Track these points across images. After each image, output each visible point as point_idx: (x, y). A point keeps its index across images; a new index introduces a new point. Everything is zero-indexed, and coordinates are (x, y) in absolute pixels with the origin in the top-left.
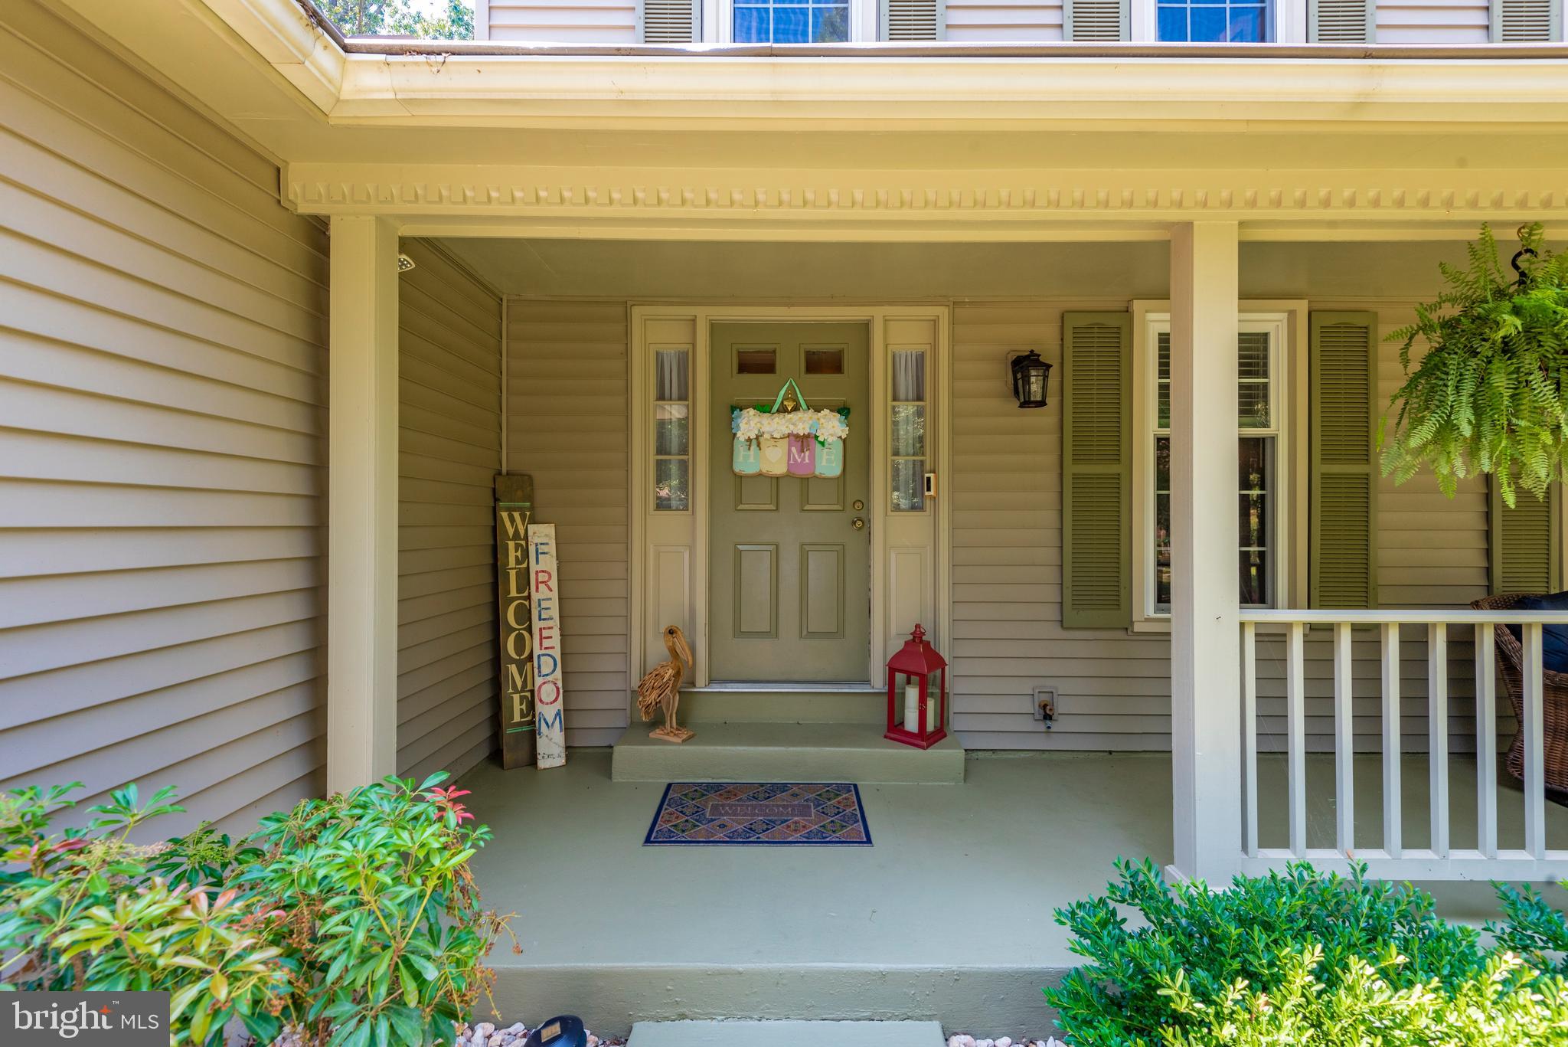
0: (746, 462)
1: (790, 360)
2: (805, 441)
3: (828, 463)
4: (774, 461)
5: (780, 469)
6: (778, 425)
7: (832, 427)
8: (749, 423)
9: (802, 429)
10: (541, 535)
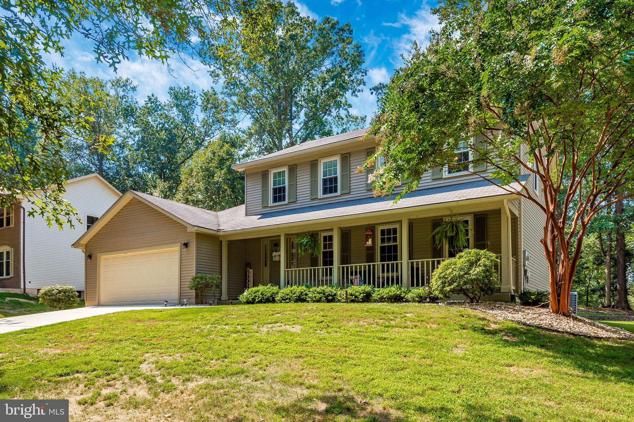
0: (274, 259)
5: (278, 260)
6: (277, 254)
8: (274, 254)
9: (279, 254)
10: (251, 271)
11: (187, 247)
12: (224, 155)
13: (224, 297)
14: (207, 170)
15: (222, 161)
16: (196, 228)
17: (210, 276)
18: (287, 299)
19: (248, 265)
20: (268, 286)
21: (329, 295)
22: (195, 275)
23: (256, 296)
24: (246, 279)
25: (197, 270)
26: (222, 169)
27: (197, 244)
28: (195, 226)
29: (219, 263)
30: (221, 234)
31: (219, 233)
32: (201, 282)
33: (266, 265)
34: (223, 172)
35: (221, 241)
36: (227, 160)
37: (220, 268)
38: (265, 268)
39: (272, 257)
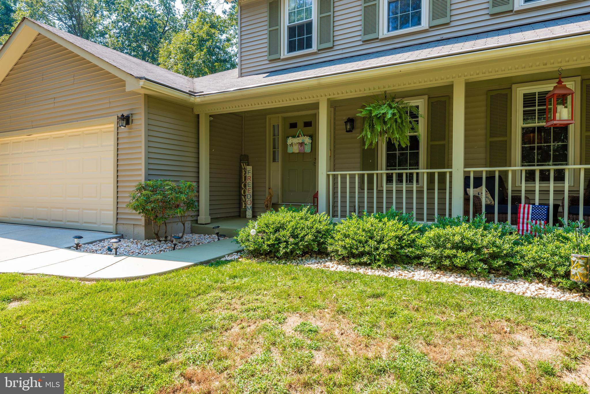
0: (290, 150)
1: (300, 124)
2: (302, 144)
3: (308, 149)
4: (295, 149)
5: (297, 151)
6: (296, 140)
7: (307, 140)
8: (290, 141)
9: (300, 141)
10: (249, 168)
11: (128, 123)
12: (204, 36)
13: (204, 217)
14: (186, 51)
15: (202, 42)
16: (142, 82)
17: (174, 184)
18: (362, 254)
19: (244, 159)
20: (302, 213)
21: (494, 256)
22: (143, 182)
23: (278, 240)
24: (240, 183)
25: (148, 169)
26: (202, 51)
27: (148, 119)
28: (140, 78)
29: (195, 155)
30: (198, 100)
31: (192, 99)
32: (152, 198)
33: (274, 160)
34: (203, 53)
35: (198, 116)
36: (208, 40)
37: (195, 165)
38: (273, 165)
39: (285, 146)
